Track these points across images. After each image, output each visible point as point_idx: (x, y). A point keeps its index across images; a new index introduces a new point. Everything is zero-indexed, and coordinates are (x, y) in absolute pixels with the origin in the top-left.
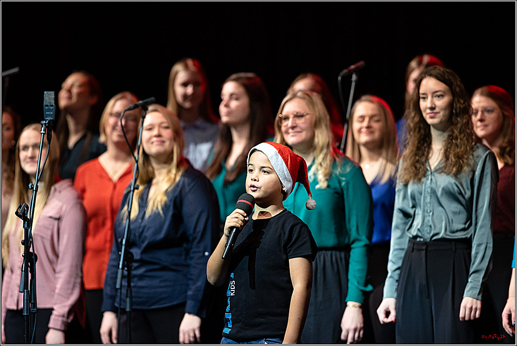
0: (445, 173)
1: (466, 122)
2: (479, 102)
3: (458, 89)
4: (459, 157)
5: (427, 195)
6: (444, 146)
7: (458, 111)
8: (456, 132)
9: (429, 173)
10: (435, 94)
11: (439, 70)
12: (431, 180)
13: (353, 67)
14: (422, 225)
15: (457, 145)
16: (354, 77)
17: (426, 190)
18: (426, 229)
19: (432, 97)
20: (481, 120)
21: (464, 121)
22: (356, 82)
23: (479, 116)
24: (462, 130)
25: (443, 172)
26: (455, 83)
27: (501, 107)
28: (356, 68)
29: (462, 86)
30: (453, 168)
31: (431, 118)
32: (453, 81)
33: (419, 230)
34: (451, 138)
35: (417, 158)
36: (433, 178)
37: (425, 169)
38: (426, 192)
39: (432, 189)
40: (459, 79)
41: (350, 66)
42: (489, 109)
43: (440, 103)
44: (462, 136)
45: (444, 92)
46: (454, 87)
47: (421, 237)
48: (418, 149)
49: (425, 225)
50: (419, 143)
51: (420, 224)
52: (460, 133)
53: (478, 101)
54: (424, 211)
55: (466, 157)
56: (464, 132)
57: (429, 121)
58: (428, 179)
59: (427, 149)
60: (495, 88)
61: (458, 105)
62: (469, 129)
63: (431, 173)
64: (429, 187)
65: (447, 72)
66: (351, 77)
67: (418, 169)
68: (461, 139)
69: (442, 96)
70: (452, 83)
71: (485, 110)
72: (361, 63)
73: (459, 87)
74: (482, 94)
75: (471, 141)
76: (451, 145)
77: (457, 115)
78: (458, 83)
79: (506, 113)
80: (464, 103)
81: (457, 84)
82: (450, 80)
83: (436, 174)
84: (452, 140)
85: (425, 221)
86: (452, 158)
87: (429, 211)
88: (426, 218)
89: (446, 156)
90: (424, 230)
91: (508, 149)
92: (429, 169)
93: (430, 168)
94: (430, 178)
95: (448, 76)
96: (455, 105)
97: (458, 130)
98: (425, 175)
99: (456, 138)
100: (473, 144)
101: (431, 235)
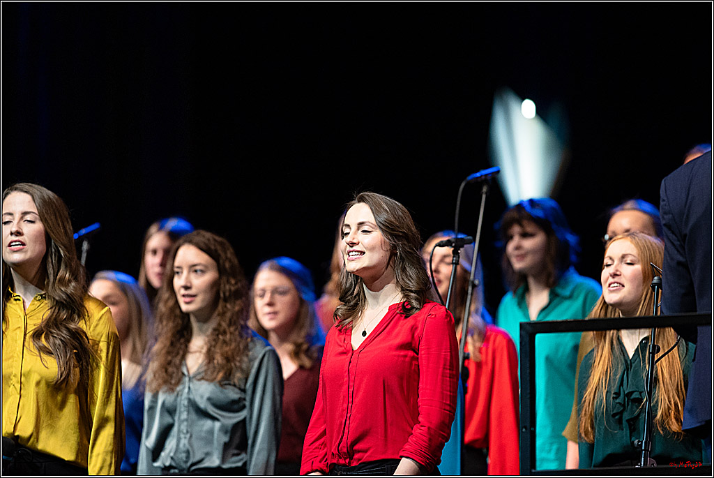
0: (207, 380)
1: (239, 311)
2: (268, 279)
3: (227, 265)
4: (228, 359)
5: (182, 409)
6: (206, 344)
7: (227, 294)
8: (224, 325)
9: (187, 379)
10: (193, 268)
11: (204, 236)
12: (189, 388)
13: (83, 231)
14: (177, 451)
15: (224, 342)
16: (85, 246)
17: (182, 402)
18: (181, 456)
19: (189, 272)
20: (270, 304)
21: (237, 308)
22: (88, 252)
23: (267, 299)
24: (233, 320)
25: (203, 379)
26: (223, 255)
27: (297, 289)
28: (88, 233)
29: (236, 261)
30: (218, 373)
31: (187, 303)
32: (220, 252)
33: (172, 458)
34: (217, 332)
35: (169, 358)
36: (191, 386)
37: (180, 374)
38: (181, 405)
39: (189, 400)
40: (231, 250)
41: (80, 229)
42: (281, 290)
43: (200, 282)
44: (232, 329)
45: (206, 267)
46: (221, 261)
47: (174, 468)
48: (172, 344)
49: (180, 451)
50: (174, 335)
51: (174, 450)
52: (230, 325)
53: (266, 278)
54: (178, 432)
55: (238, 359)
56: (235, 324)
57: (184, 307)
58: (184, 387)
59: (183, 347)
60: (286, 262)
61: (227, 287)
62: (243, 319)
63: (190, 380)
64: (186, 399)
65: (215, 240)
66: (82, 246)
67: (172, 374)
68: (231, 333)
69: (203, 272)
70: (219, 255)
71: (275, 291)
72: (95, 227)
73: (230, 261)
74: (272, 268)
75: (245, 335)
76: (217, 343)
77: (226, 300)
78: (229, 255)
79: (304, 297)
80: (236, 284)
81: (227, 258)
82: (216, 250)
83: (195, 382)
84: (218, 335)
85: (181, 446)
86: (219, 359)
87: (185, 431)
88: (181, 441)
89: (210, 356)
90: (178, 458)
91: (305, 347)
92: (186, 373)
93: (188, 371)
94: (187, 386)
95: (215, 246)
96: (222, 286)
97: (228, 322)
98: (179, 382)
99: (224, 333)
100: (249, 339)
101: (189, 464)
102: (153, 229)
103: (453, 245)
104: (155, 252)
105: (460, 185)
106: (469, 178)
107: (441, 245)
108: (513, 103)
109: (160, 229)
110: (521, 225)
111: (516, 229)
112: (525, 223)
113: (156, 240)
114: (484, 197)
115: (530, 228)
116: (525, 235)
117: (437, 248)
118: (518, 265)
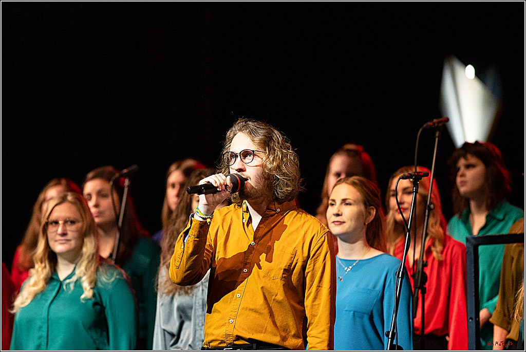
5: (197, 308)
12: (203, 290)
13: (125, 171)
14: (194, 339)
16: (127, 182)
17: (197, 302)
18: (197, 344)
28: (129, 172)
33: (190, 345)
36: (204, 288)
38: (197, 304)
39: (203, 300)
49: (197, 340)
51: (191, 339)
54: (195, 325)
58: (199, 290)
64: (200, 299)
72: (134, 167)
85: (197, 336)
88: (197, 332)
90: (195, 345)
94: (201, 289)
102: (173, 167)
103: (414, 177)
104: (173, 186)
105: (419, 131)
106: (425, 126)
107: (403, 178)
108: (459, 68)
109: (178, 168)
110: (466, 158)
111: (462, 162)
112: (469, 156)
113: (175, 176)
114: (437, 139)
115: (473, 160)
116: (468, 167)
117: (401, 180)
118: (463, 190)
